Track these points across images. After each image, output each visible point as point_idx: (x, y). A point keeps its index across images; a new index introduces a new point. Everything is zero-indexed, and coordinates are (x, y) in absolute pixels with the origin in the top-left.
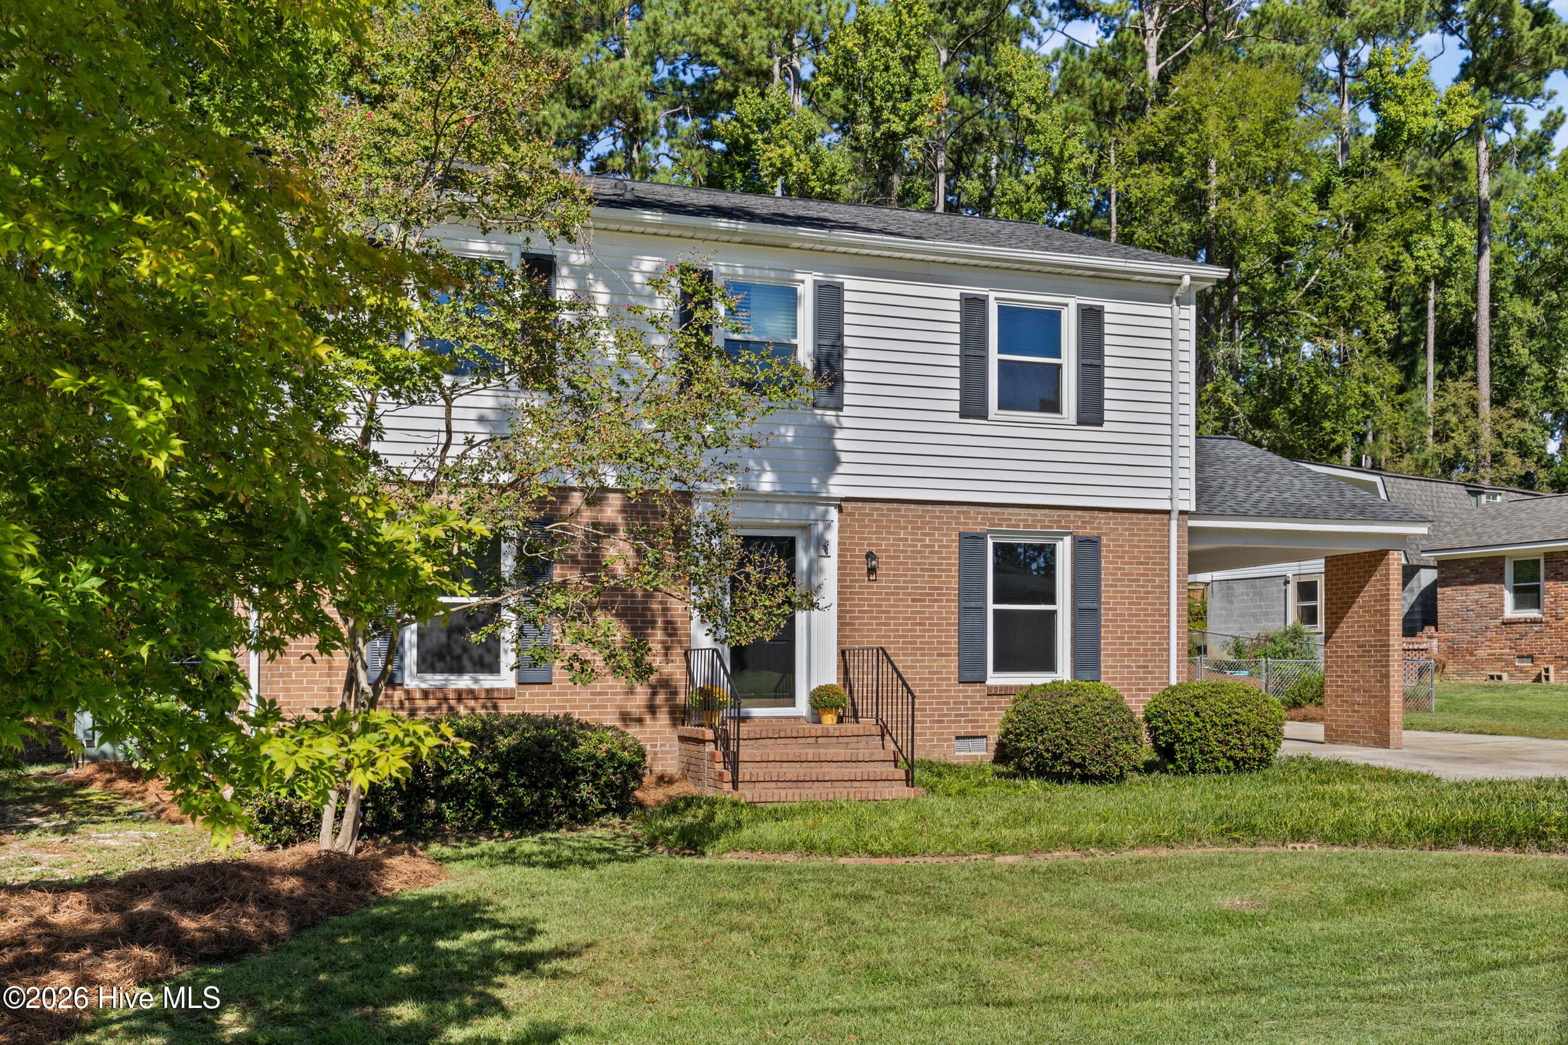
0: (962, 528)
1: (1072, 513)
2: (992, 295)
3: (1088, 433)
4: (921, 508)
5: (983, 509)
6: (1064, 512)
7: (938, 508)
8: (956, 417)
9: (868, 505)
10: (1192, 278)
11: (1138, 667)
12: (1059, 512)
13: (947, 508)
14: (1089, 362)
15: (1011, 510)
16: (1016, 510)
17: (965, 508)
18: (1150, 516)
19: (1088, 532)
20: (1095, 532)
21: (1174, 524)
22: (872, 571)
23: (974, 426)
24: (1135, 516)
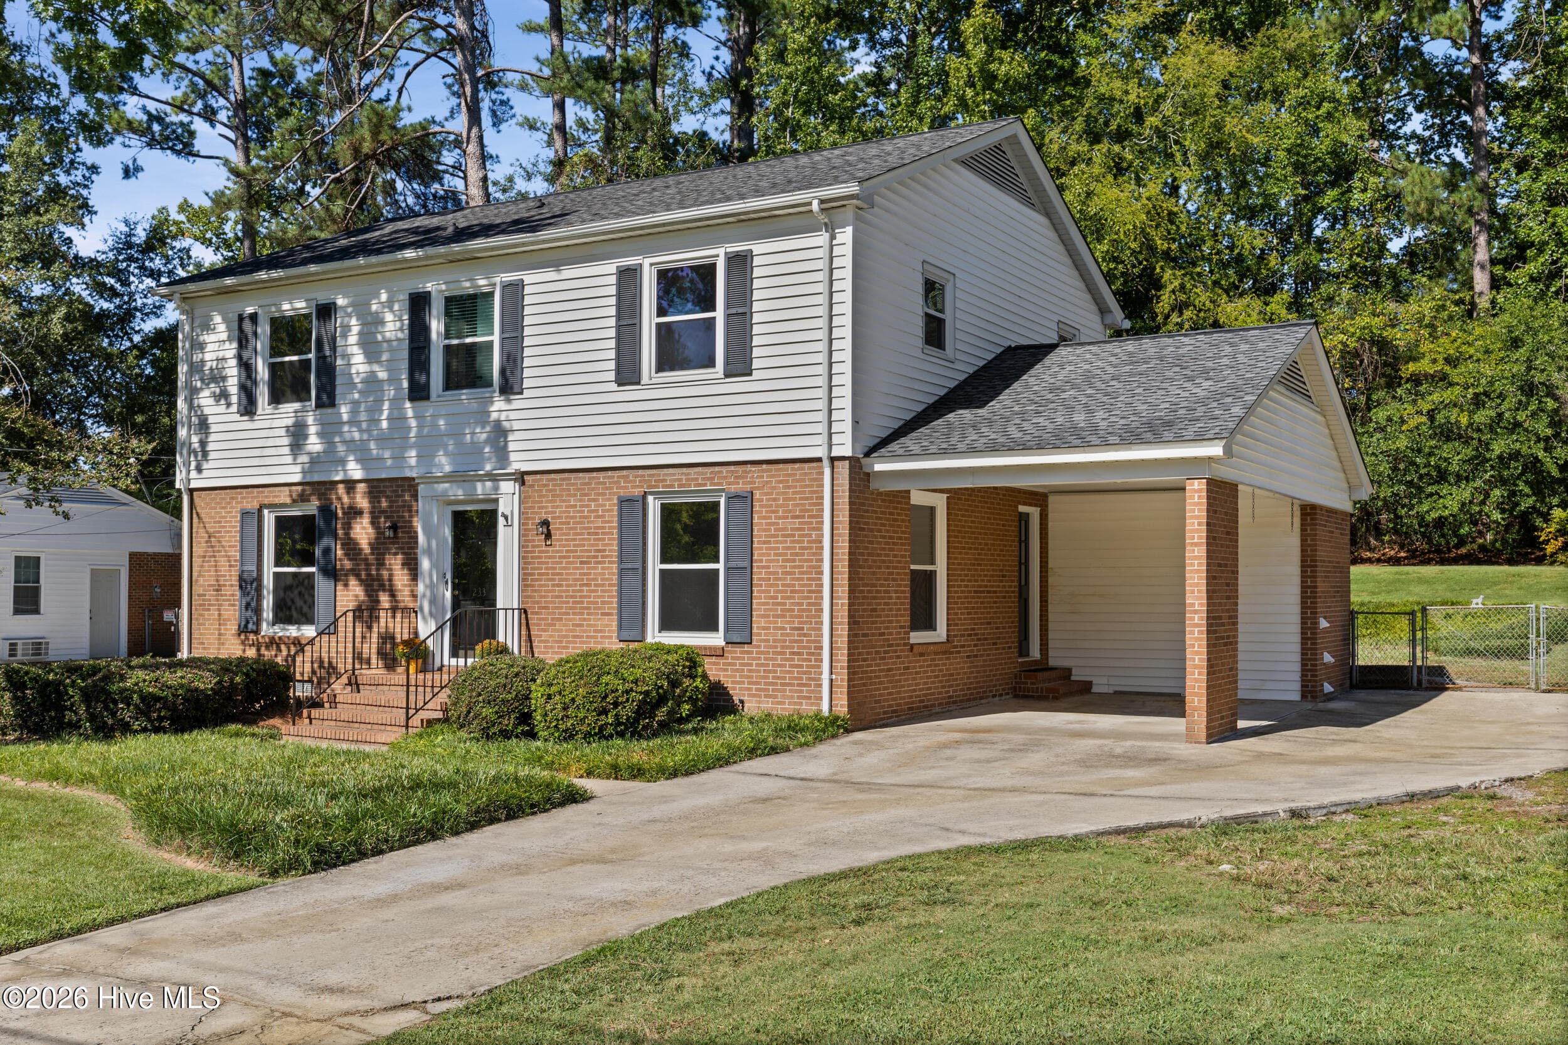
0: (622, 492)
1: (724, 469)
2: (647, 263)
3: (738, 385)
4: (587, 475)
5: (640, 472)
6: (717, 469)
7: (602, 474)
8: (614, 386)
9: (545, 477)
10: (822, 202)
11: (792, 629)
12: (712, 469)
13: (610, 473)
14: (733, 311)
15: (666, 471)
16: (671, 471)
17: (625, 473)
18: (806, 465)
19: (739, 487)
20: (748, 487)
21: (827, 471)
22: (548, 536)
23: (630, 393)
24: (790, 466)
